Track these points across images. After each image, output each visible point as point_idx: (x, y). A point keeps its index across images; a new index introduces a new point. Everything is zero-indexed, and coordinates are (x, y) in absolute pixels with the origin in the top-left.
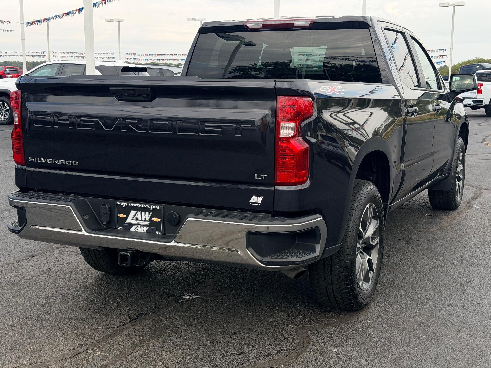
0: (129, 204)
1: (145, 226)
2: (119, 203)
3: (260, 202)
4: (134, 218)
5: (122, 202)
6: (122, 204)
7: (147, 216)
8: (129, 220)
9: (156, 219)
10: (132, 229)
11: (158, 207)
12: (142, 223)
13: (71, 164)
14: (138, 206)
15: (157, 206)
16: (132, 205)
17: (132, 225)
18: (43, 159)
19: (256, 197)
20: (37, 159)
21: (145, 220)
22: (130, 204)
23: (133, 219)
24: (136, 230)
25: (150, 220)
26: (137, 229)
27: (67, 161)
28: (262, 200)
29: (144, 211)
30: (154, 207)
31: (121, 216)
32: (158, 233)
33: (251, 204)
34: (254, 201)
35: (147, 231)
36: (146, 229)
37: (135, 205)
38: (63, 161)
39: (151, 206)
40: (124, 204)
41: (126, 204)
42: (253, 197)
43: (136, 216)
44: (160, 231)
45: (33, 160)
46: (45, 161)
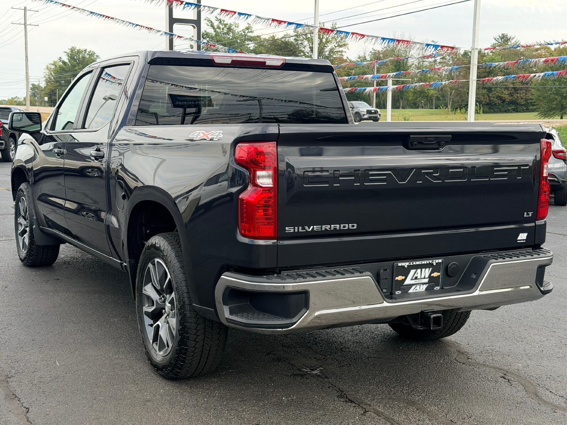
0: (411, 263)
1: (423, 284)
2: (400, 264)
3: (525, 238)
4: (414, 278)
5: (403, 262)
6: (403, 264)
7: (427, 272)
8: (408, 282)
9: (435, 274)
10: (411, 291)
11: (440, 261)
12: (422, 282)
13: (346, 228)
14: (420, 263)
15: (440, 259)
16: (414, 263)
17: (410, 286)
18: (307, 228)
19: (523, 234)
20: (298, 229)
21: (425, 278)
22: (413, 263)
23: (412, 279)
24: (415, 291)
25: (430, 276)
26: (416, 290)
27: (342, 225)
28: (527, 237)
29: (423, 268)
30: (437, 261)
31: (400, 278)
32: (437, 288)
33: (518, 241)
34: (521, 239)
35: (426, 289)
36: (425, 287)
37: (418, 263)
38: (336, 226)
39: (434, 261)
40: (406, 264)
41: (407, 264)
42: (521, 234)
43: (416, 275)
44: (438, 286)
45: (292, 231)
46: (310, 230)
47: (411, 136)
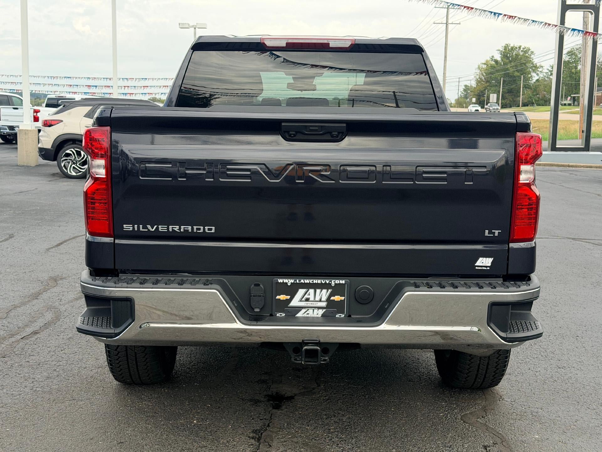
0: (298, 280)
1: (319, 308)
2: (280, 281)
3: (489, 265)
4: (303, 299)
5: (285, 278)
6: (286, 281)
7: (324, 294)
8: (295, 302)
9: (337, 298)
10: (300, 315)
11: (343, 282)
12: (316, 305)
13: (202, 231)
14: (311, 282)
15: (342, 279)
16: (302, 281)
17: (299, 309)
18: (149, 227)
19: (485, 259)
20: (138, 227)
21: (320, 301)
22: (300, 281)
23: (301, 301)
24: (305, 315)
25: (328, 300)
26: (308, 314)
27: (195, 227)
28: (492, 263)
29: (318, 288)
30: (337, 282)
31: (282, 297)
32: (340, 316)
33: (476, 268)
34: (481, 265)
35: (323, 315)
36: (321, 312)
37: (307, 281)
38: (188, 228)
39: (333, 281)
40: (289, 281)
41: (292, 281)
42: (481, 259)
43: (306, 296)
44: (343, 313)
45: (131, 229)
46: (153, 230)
47: (283, 124)
